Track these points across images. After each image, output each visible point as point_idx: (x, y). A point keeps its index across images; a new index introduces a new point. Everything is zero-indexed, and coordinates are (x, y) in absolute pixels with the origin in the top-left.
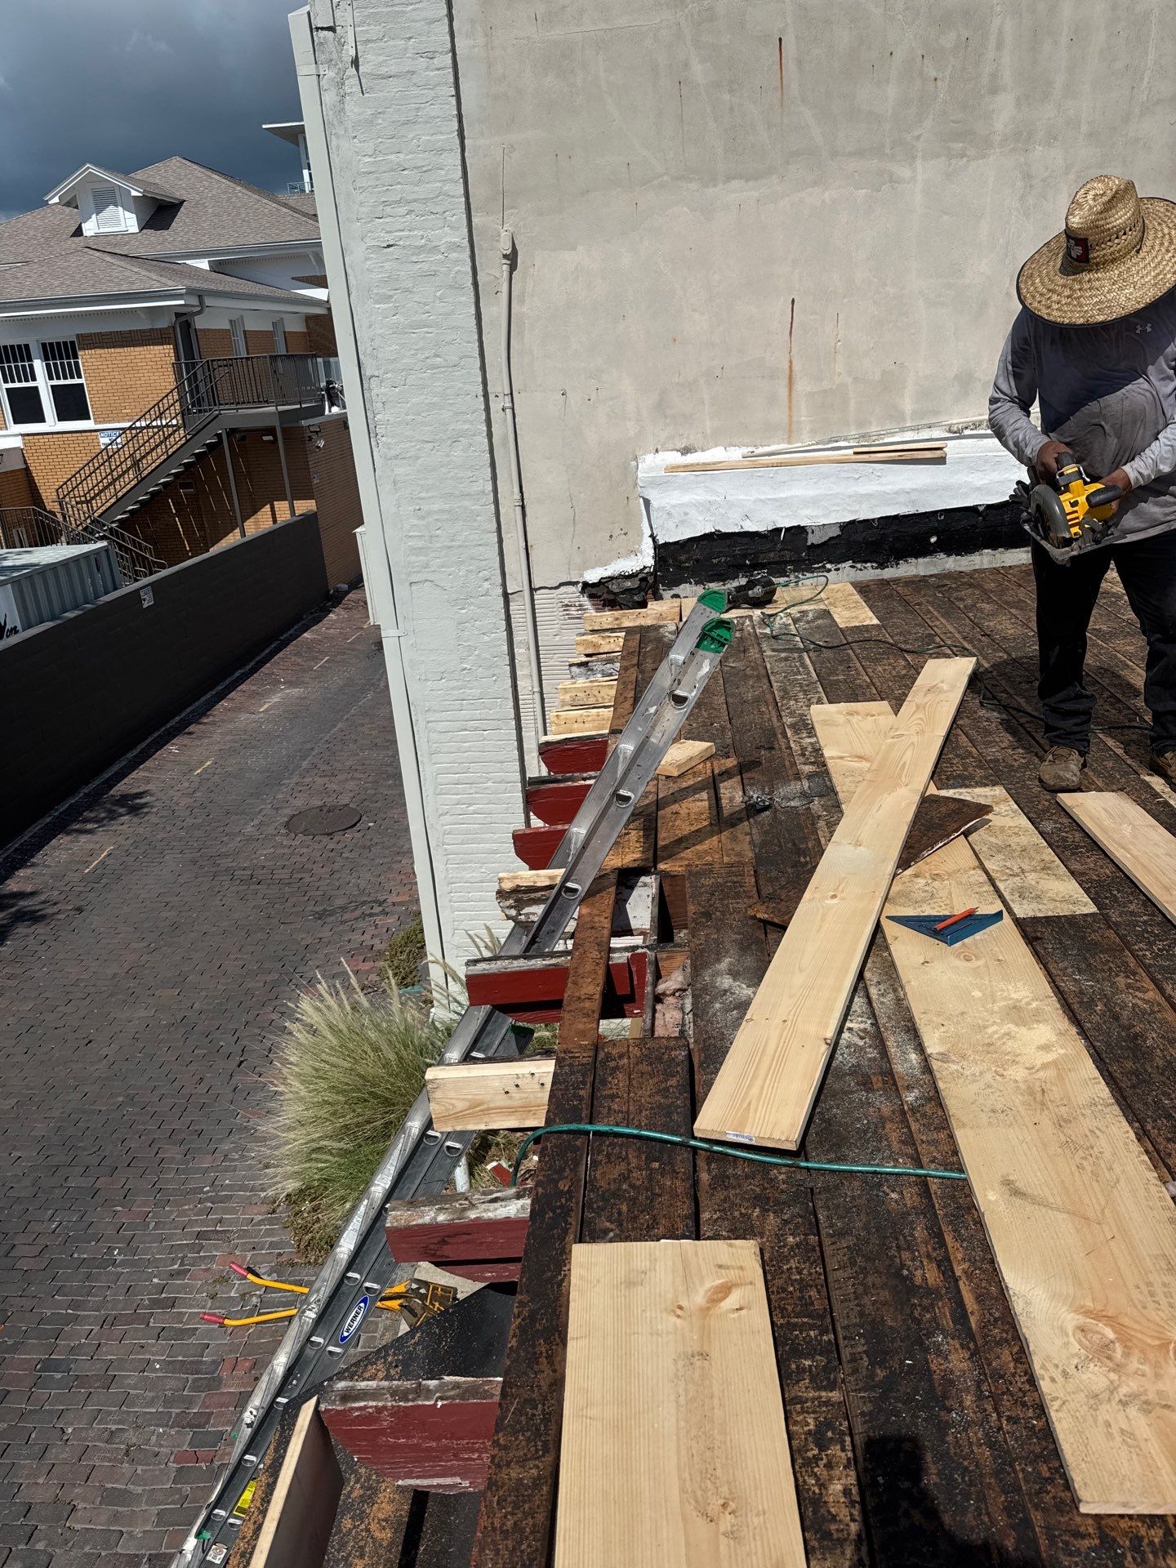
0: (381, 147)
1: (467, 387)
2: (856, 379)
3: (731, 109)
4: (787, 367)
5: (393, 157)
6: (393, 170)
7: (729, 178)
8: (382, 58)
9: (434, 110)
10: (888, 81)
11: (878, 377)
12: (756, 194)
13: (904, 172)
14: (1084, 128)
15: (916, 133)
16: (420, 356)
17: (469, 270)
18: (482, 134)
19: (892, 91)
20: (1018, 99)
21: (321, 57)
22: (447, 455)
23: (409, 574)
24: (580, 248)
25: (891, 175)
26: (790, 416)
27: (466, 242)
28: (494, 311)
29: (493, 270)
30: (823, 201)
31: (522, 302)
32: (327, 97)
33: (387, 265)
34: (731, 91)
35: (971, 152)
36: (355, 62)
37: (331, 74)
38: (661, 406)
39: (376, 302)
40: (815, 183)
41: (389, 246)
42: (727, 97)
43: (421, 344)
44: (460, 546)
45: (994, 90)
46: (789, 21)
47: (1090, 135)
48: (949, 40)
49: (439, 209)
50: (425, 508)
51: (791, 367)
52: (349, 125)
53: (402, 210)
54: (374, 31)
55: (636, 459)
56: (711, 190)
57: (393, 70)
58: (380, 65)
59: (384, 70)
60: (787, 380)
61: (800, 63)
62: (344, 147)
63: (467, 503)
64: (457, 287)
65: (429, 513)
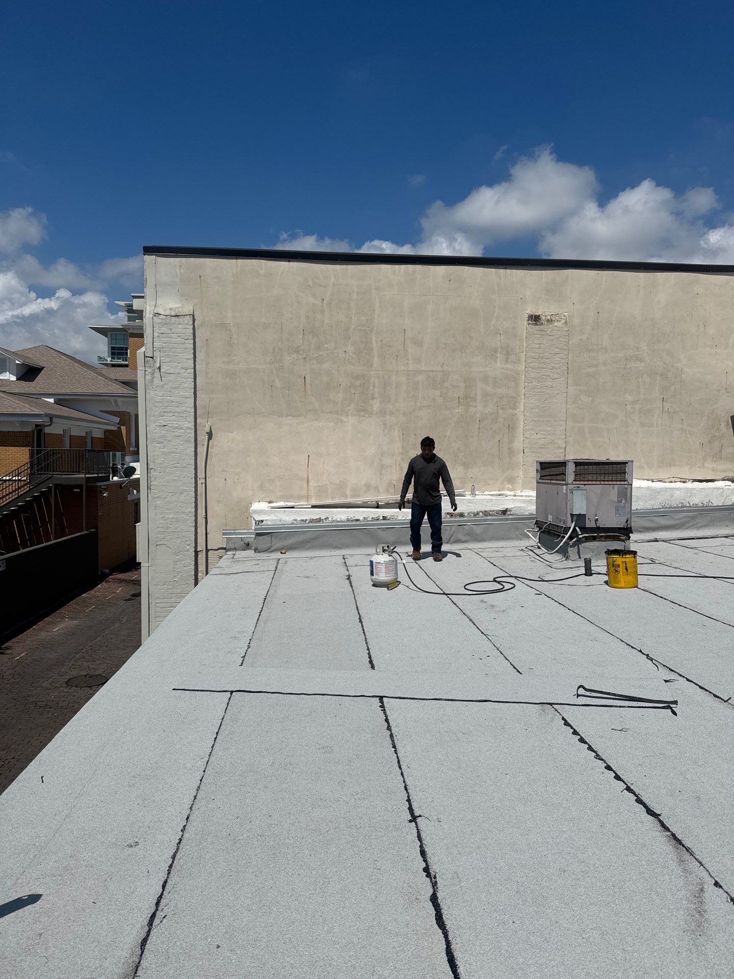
0: (165, 394)
1: (189, 475)
2: (331, 483)
3: (288, 395)
4: (306, 476)
5: (169, 398)
6: (168, 402)
7: (287, 416)
8: (169, 368)
9: (186, 385)
10: (339, 392)
11: (338, 483)
12: (296, 421)
13: (345, 419)
14: (402, 412)
15: (349, 408)
16: (171, 463)
17: (193, 435)
18: (202, 394)
19: (341, 395)
20: (381, 402)
21: (147, 365)
22: (178, 498)
23: (157, 542)
24: (235, 433)
25: (341, 420)
26: (308, 493)
27: (193, 427)
28: (202, 450)
29: (202, 437)
30: (319, 426)
31: (212, 448)
32: (147, 377)
33: (163, 432)
34: (288, 390)
35: (367, 415)
36: (159, 368)
37: (150, 370)
38: (261, 487)
39: (157, 443)
40: (316, 420)
41: (164, 426)
42: (287, 392)
43: (173, 459)
44: (179, 532)
45: (373, 398)
46: (308, 372)
47: (403, 414)
48: (358, 383)
49: (184, 416)
50: (167, 516)
51: (308, 477)
52: (154, 387)
53: (171, 415)
54: (167, 359)
55: (251, 504)
56: (280, 419)
57: (172, 372)
58: (168, 370)
59: (169, 371)
60: (306, 482)
61: (311, 384)
62: (151, 393)
63: (184, 516)
64: (188, 441)
65: (168, 519)
